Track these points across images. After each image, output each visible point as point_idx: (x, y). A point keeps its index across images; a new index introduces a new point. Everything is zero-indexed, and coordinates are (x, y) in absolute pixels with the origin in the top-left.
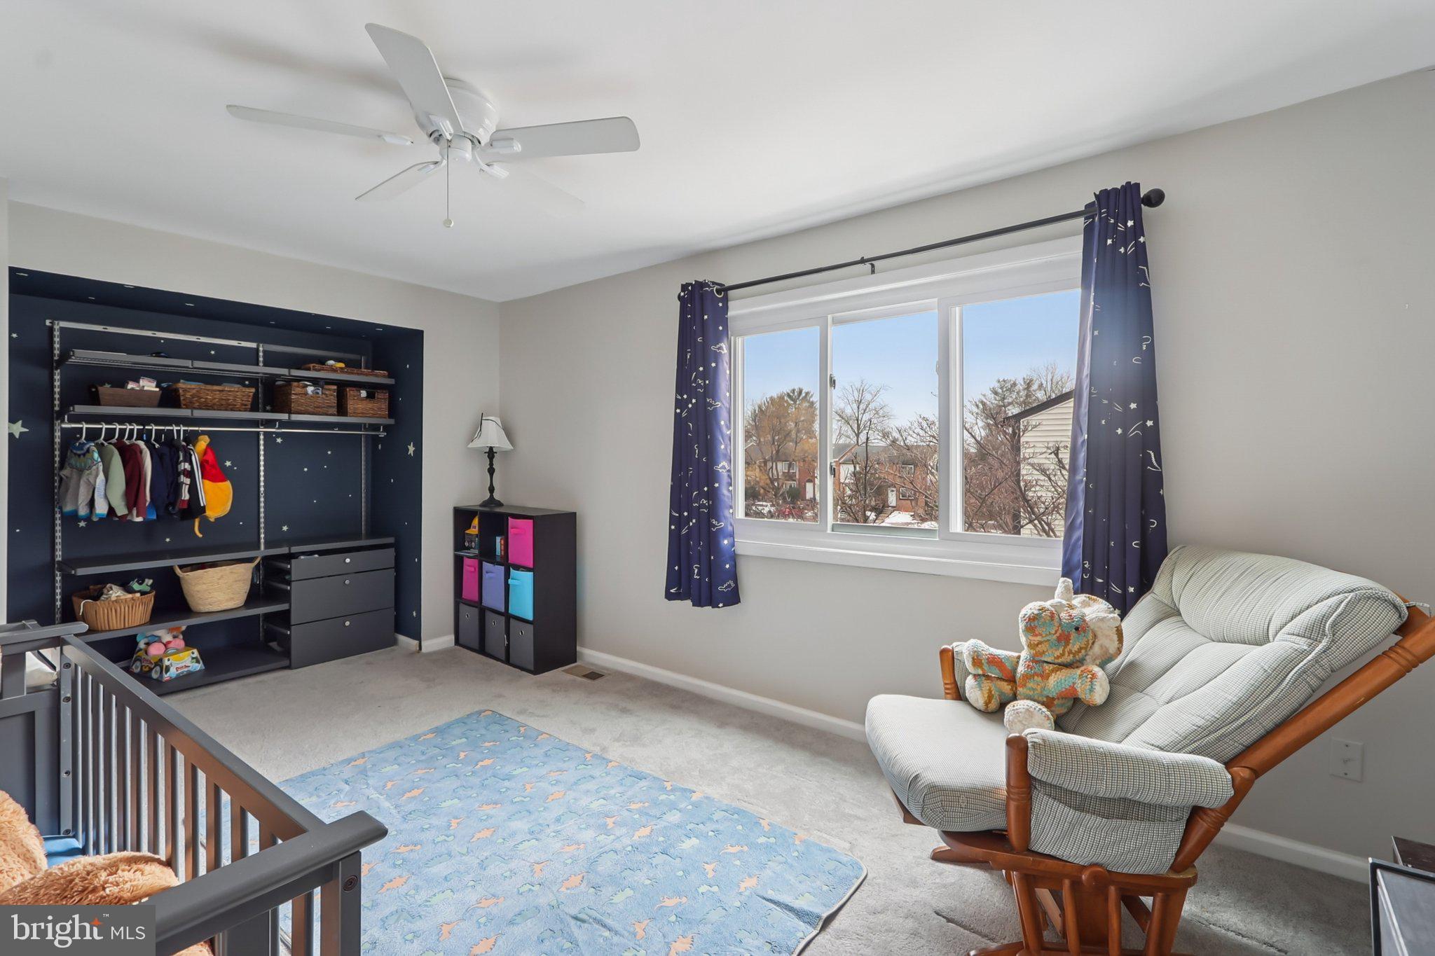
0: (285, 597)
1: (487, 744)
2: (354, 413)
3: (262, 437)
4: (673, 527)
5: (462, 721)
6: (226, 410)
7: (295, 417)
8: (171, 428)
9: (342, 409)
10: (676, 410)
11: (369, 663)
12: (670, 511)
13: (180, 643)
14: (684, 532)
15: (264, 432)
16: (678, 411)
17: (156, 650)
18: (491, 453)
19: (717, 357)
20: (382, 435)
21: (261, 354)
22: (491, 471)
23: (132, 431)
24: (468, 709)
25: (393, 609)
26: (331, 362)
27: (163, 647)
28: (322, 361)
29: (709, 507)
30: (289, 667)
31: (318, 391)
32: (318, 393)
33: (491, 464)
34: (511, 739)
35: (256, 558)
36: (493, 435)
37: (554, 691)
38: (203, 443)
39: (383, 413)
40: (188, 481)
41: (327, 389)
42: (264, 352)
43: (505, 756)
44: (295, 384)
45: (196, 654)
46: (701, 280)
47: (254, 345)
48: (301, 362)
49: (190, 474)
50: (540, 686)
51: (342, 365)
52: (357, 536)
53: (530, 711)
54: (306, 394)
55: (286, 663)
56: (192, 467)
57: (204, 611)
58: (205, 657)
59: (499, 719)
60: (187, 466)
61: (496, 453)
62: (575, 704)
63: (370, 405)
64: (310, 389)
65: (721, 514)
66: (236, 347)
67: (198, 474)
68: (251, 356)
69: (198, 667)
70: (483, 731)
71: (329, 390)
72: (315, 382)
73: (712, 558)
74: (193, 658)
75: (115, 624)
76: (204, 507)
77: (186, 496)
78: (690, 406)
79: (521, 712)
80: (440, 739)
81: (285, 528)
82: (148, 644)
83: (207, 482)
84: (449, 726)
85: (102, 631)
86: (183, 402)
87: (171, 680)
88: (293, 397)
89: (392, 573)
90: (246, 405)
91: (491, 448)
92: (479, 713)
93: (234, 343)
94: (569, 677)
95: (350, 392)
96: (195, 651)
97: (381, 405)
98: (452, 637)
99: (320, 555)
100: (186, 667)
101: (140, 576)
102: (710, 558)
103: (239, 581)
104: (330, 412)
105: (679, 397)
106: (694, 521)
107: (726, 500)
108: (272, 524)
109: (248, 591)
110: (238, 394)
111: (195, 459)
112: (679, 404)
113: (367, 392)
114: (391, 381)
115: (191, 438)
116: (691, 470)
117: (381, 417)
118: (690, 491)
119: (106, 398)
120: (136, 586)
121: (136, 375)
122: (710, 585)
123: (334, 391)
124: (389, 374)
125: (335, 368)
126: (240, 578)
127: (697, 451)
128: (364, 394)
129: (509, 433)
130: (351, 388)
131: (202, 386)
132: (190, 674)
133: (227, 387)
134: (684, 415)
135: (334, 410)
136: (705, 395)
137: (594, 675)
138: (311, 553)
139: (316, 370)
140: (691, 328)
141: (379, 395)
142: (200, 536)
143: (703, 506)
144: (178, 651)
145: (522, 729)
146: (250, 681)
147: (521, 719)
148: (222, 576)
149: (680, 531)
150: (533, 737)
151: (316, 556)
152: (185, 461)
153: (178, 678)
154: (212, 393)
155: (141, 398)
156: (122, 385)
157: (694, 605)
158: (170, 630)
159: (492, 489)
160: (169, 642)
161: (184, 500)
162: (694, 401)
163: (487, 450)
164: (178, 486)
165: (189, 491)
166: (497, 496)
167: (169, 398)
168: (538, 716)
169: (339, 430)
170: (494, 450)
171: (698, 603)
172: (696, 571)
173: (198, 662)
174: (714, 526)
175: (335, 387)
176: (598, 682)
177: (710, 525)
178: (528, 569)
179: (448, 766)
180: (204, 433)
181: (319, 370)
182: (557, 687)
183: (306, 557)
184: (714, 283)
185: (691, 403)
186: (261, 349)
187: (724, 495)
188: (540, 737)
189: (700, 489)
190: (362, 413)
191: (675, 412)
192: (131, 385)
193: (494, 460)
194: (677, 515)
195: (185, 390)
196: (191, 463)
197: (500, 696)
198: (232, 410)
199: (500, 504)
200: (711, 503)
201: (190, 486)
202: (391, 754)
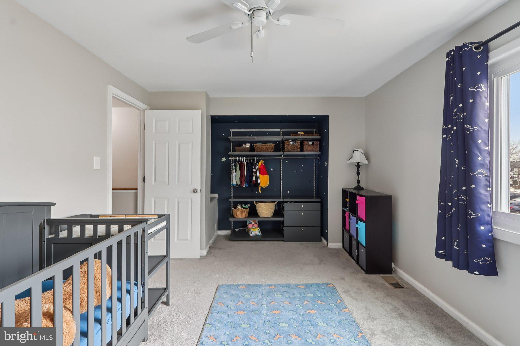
0: (283, 216)
1: (319, 302)
2: (306, 151)
3: (281, 161)
4: (440, 211)
5: (318, 285)
6: (267, 152)
7: (285, 153)
8: (253, 158)
9: (302, 150)
10: (443, 135)
11: (307, 247)
12: (439, 201)
13: (256, 225)
14: (448, 216)
15: (282, 159)
16: (444, 136)
17: (250, 226)
18: (358, 165)
19: (475, 95)
20: (318, 158)
21: (281, 132)
22: (358, 173)
23: (244, 159)
24: (324, 281)
25: (320, 227)
26: (299, 132)
27: (252, 226)
28: (296, 132)
29: (466, 201)
30: (283, 241)
31: (294, 143)
32: (294, 144)
33: (358, 170)
34: (330, 304)
35: (276, 201)
36: (359, 157)
37: (369, 286)
38: (261, 162)
39: (317, 150)
40: (255, 175)
41: (297, 143)
42: (282, 131)
43: (321, 312)
44: (286, 141)
45: (259, 230)
46: (460, 44)
47: (279, 130)
48: (288, 134)
49: (256, 173)
50: (365, 281)
51: (303, 133)
52: (312, 197)
53: (350, 293)
54: (290, 144)
55: (283, 239)
56: (256, 170)
57: (261, 216)
58: (262, 231)
59: (334, 291)
60: (255, 170)
61: (361, 165)
62: (376, 298)
63: (312, 147)
64: (291, 143)
65: (478, 207)
66: (263, 131)
67: (258, 173)
68: (278, 134)
69: (259, 234)
70: (322, 295)
71: (298, 143)
72: (294, 140)
73: (469, 237)
74: (258, 231)
75: (238, 217)
76: (260, 183)
77: (254, 179)
78: (452, 132)
79: (346, 292)
80: (304, 290)
81: (288, 192)
82: (249, 224)
83: (260, 175)
84: (312, 285)
85: (236, 218)
86: (255, 150)
87: (252, 237)
88: (286, 146)
89: (319, 213)
90: (272, 150)
91: (358, 163)
92: (328, 284)
93: (273, 130)
94: (383, 281)
95: (305, 143)
96: (259, 229)
97: (317, 147)
98: (342, 244)
99: (294, 203)
100: (256, 233)
101: (246, 203)
102: (468, 237)
103: (270, 208)
104: (298, 151)
105: (446, 128)
106: (454, 209)
107: (483, 197)
108: (285, 190)
109: (273, 212)
110: (270, 146)
111: (257, 168)
112: (445, 132)
113: (312, 142)
114: (319, 137)
115: (258, 161)
116: (453, 175)
117: (316, 151)
118: (452, 189)
119: (237, 150)
120: (244, 206)
121: (245, 142)
122: (467, 255)
123: (299, 143)
124: (319, 134)
125: (301, 135)
126: (270, 207)
127: (457, 162)
128: (310, 143)
129: (367, 156)
130: (305, 141)
131: (261, 144)
132: (257, 236)
133: (268, 144)
134: (449, 138)
135: (299, 150)
136: (464, 123)
137: (397, 285)
138: (291, 202)
139: (292, 136)
140: (453, 79)
141: (315, 143)
142: (261, 192)
143: (462, 200)
144: (256, 228)
145: (339, 301)
146: (272, 242)
147: (343, 295)
148: (265, 206)
149: (445, 215)
150: (341, 307)
151: (293, 203)
152: (254, 168)
153: (254, 236)
154: (263, 146)
155: (245, 150)
156: (241, 145)
157: (454, 266)
158: (254, 221)
159: (358, 182)
160: (254, 224)
161: (254, 181)
162: (455, 128)
163: (357, 164)
164: (252, 176)
165: (255, 178)
166: (361, 185)
167: (252, 149)
168: (352, 297)
169: (306, 157)
170: (360, 164)
171: (456, 265)
172: (455, 244)
173: (260, 232)
174: (471, 215)
175: (300, 142)
176: (398, 290)
177: (467, 214)
178: (364, 222)
179: (297, 305)
180: (262, 159)
181: (294, 136)
182: (373, 286)
183: (290, 203)
184: (472, 43)
185: (453, 130)
186: (281, 131)
187: (481, 194)
188: (344, 310)
189: (459, 187)
190: (309, 151)
191: (442, 137)
192: (244, 146)
193: (360, 168)
194: (444, 204)
195: (256, 146)
196: (256, 169)
197: (343, 279)
198: (268, 152)
199: (362, 189)
200: (468, 198)
201: (256, 176)
202: (284, 289)
